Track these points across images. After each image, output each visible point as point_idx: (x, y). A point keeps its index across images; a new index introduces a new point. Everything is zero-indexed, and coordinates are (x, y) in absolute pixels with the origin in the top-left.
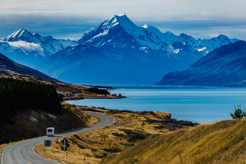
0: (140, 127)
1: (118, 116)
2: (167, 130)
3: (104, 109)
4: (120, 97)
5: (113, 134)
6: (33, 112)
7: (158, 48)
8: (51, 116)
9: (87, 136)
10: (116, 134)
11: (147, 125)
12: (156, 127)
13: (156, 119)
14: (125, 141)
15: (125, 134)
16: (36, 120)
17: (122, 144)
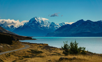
0: (37, 49)
1: (31, 45)
2: (45, 49)
3: (29, 43)
4: (35, 39)
5: (27, 51)
6: (1, 44)
7: (46, 26)
8: (8, 45)
9: (18, 52)
10: (28, 51)
11: (39, 48)
12: (42, 49)
13: (43, 46)
14: (30, 53)
15: (31, 51)
16: (2, 47)
17: (29, 54)
